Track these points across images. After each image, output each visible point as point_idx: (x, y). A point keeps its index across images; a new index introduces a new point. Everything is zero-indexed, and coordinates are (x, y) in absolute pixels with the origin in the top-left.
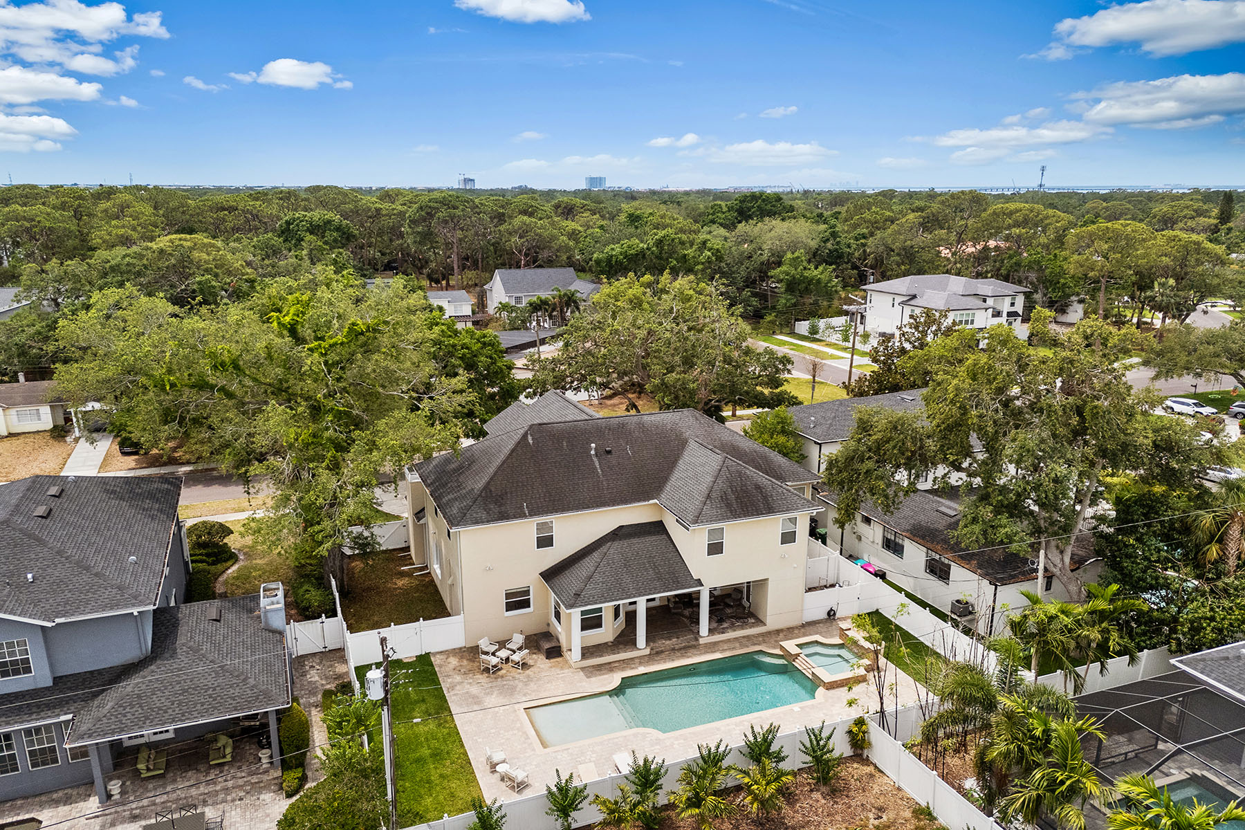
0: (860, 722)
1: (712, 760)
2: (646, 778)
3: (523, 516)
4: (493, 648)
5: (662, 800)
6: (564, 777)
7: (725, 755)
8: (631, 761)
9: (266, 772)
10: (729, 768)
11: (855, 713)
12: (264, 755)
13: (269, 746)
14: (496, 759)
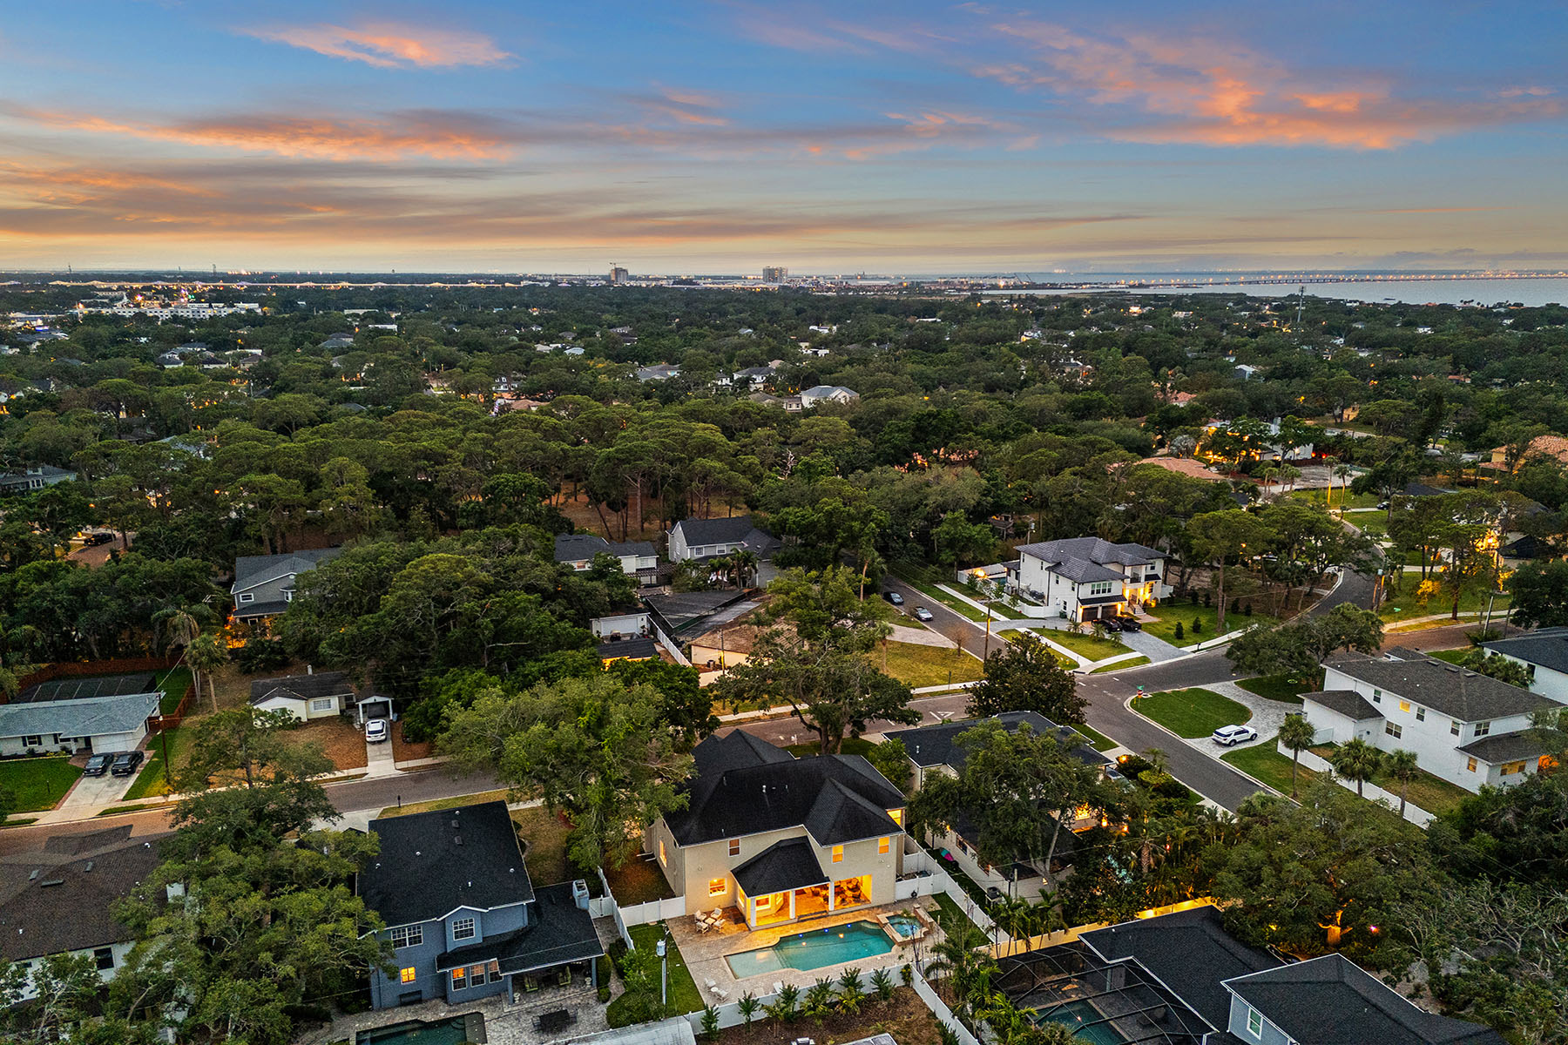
0: (907, 967)
1: (824, 987)
2: (789, 995)
3: (721, 837)
4: (703, 917)
5: (797, 1008)
6: (748, 994)
7: (830, 984)
8: (781, 987)
9: (589, 990)
10: (833, 992)
11: (903, 963)
12: (588, 980)
13: (590, 975)
14: (710, 985)
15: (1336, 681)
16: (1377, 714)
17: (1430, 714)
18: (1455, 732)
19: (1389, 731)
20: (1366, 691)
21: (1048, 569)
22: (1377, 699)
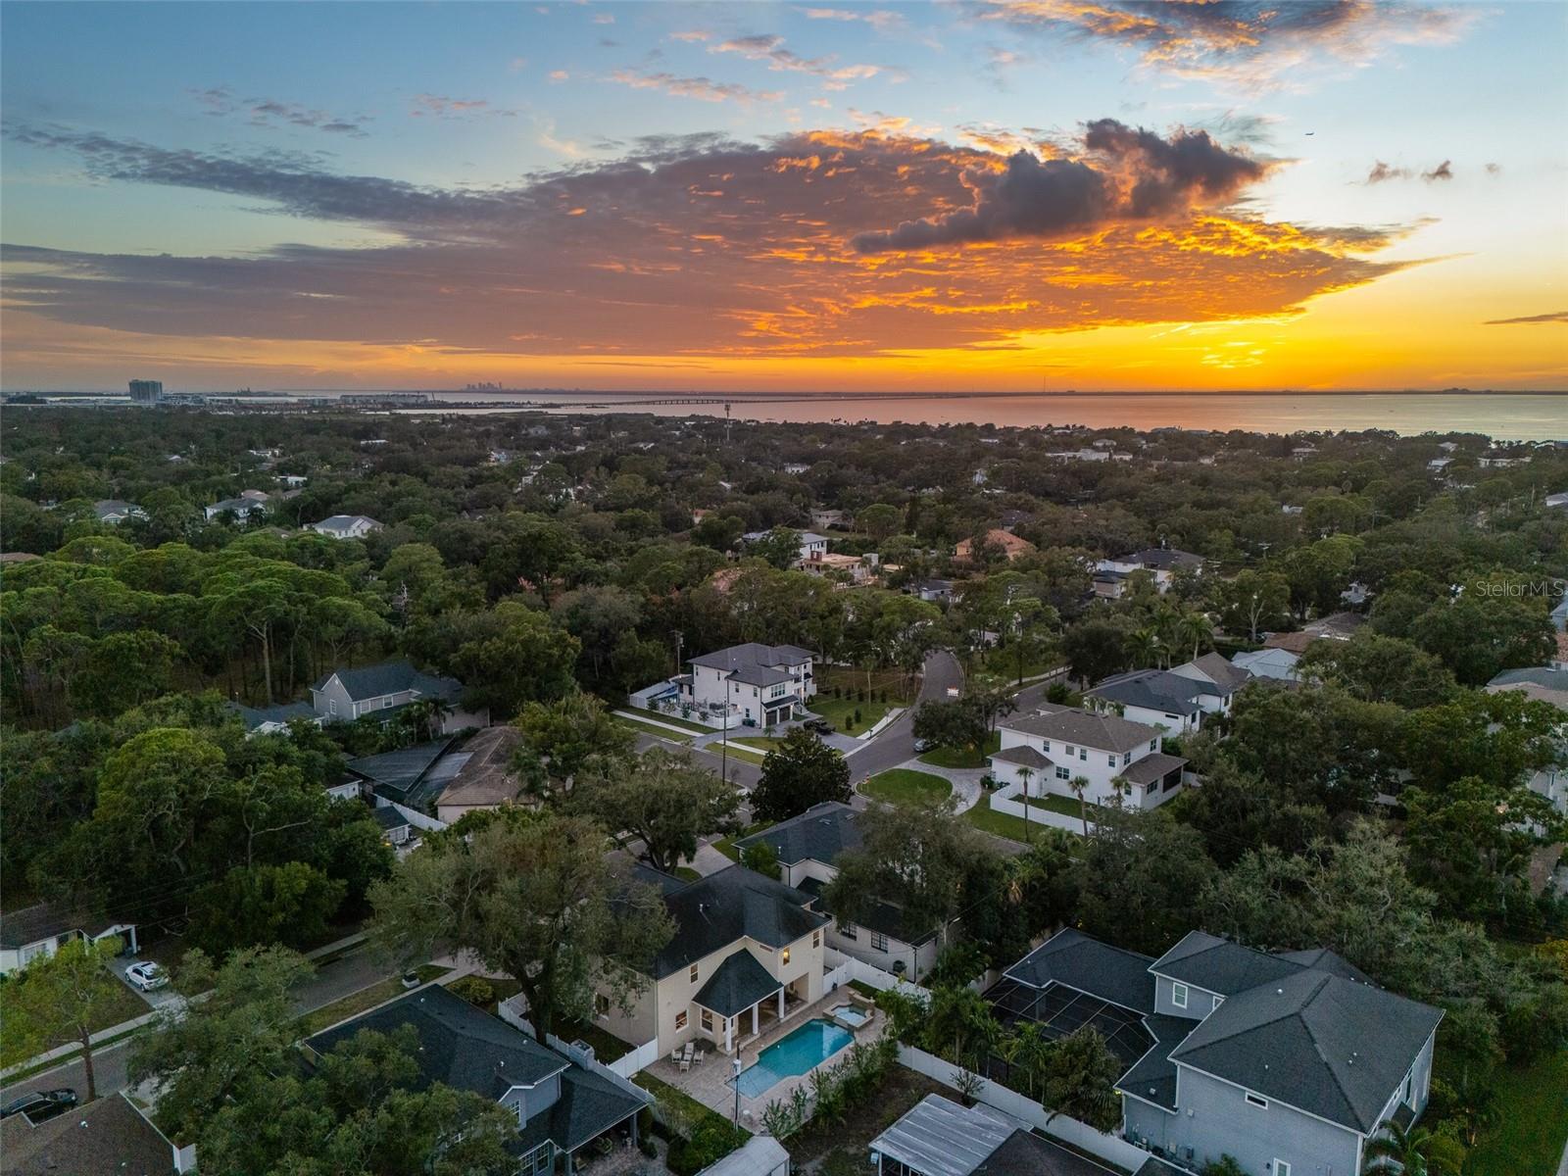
3: (686, 964)
9: (633, 1151)
12: (629, 1140)
13: (629, 1135)
15: (1010, 739)
16: (1047, 763)
17: (1091, 753)
18: (1112, 764)
19: (1059, 775)
20: (1036, 743)
21: (727, 678)
22: (1046, 749)
